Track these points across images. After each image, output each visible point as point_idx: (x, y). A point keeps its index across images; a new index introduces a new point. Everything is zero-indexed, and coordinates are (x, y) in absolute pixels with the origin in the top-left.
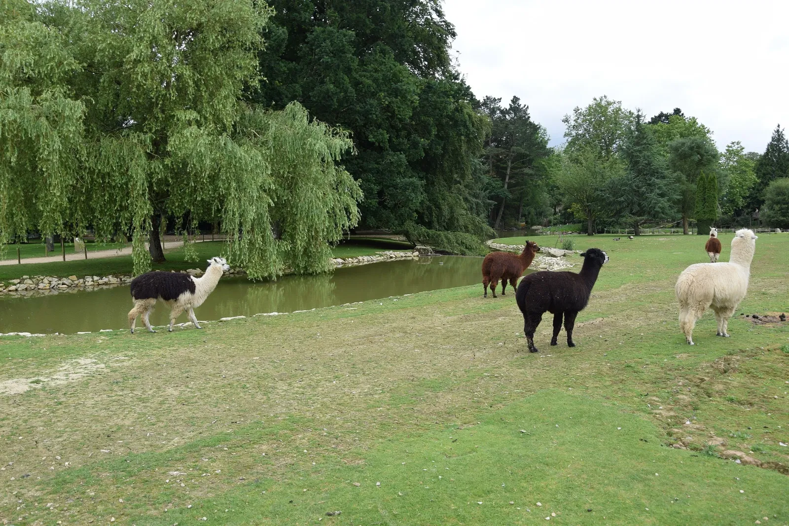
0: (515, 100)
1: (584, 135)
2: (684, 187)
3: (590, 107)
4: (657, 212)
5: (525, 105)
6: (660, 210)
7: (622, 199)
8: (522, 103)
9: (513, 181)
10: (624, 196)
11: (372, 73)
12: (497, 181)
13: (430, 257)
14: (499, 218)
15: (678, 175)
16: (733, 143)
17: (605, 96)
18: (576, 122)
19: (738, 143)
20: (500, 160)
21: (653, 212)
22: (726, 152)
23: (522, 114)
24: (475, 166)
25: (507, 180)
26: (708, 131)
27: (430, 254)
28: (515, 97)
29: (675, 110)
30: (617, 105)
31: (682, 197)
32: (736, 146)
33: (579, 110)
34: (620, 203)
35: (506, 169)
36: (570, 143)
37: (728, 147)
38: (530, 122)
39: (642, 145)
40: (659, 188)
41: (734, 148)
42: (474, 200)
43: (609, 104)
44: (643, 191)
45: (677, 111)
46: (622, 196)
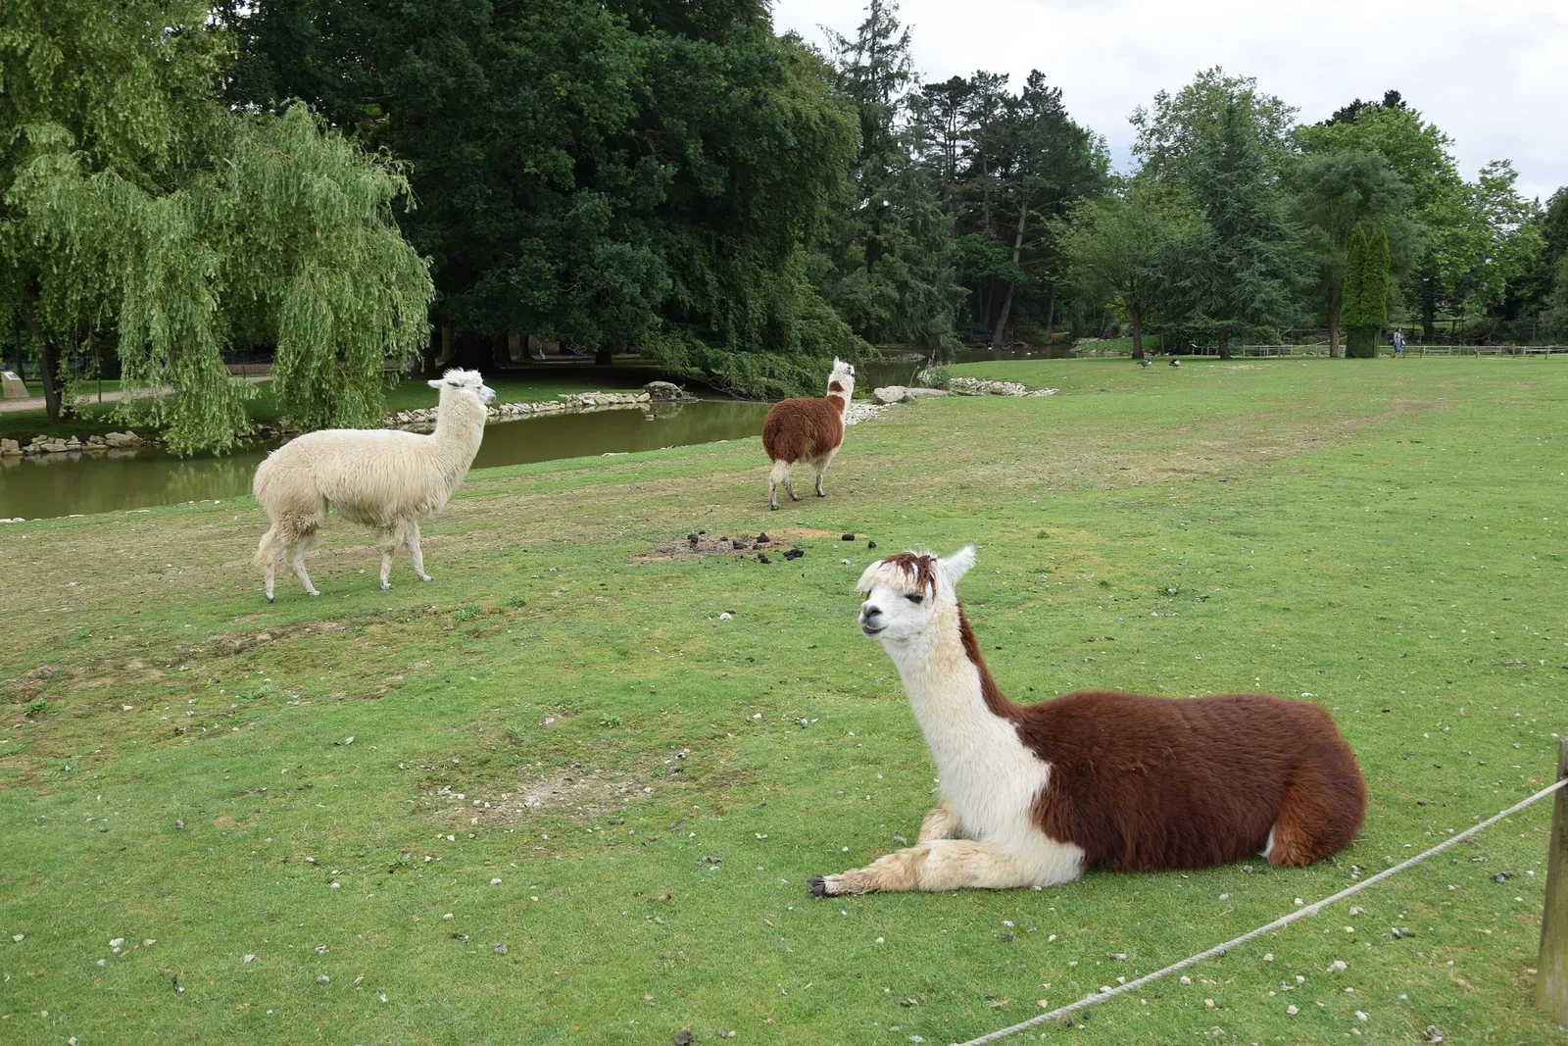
0: (1036, 77)
1: (1177, 151)
2: (1325, 258)
3: (1188, 92)
4: (1258, 310)
5: (1056, 89)
6: (1264, 308)
7: (1188, 283)
8: (1049, 83)
9: (1029, 246)
10: (1194, 277)
11: (537, 32)
12: (996, 246)
13: (674, 404)
14: (1003, 321)
15: (1312, 234)
16: (1494, 164)
17: (1217, 68)
18: (1159, 123)
19: (1505, 164)
20: (1007, 205)
21: (1248, 311)
22: (1479, 183)
23: (1049, 107)
24: (925, 216)
25: (1018, 246)
26: (1444, 139)
27: (674, 397)
28: (1034, 71)
29: (1386, 95)
30: (1246, 87)
31: (1318, 280)
32: (1502, 171)
33: (1165, 97)
34: (1184, 292)
35: (1017, 221)
36: (1146, 167)
37: (1484, 172)
38: (1067, 124)
39: (1237, 169)
40: (1266, 261)
41: (1496, 175)
42: (924, 286)
43: (1228, 83)
44: (1232, 267)
45: (1392, 98)
46: (1188, 276)
